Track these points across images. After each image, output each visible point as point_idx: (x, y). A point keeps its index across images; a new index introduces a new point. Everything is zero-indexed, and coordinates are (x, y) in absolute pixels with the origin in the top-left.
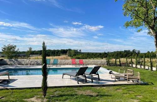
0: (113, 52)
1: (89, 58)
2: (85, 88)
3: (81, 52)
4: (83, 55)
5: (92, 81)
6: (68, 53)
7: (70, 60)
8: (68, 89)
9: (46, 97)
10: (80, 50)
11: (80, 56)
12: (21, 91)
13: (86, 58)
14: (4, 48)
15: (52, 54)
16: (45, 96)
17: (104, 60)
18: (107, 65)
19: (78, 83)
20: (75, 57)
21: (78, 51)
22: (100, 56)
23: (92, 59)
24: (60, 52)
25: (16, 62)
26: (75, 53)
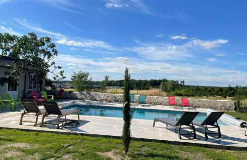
1: (199, 96)
2: (193, 147)
3: (184, 85)
4: (187, 90)
5: (207, 137)
6: (161, 86)
7: (165, 98)
8: (163, 145)
9: (128, 153)
10: (183, 82)
11: (182, 91)
12: (93, 138)
13: (193, 96)
14: (74, 77)
15: (137, 86)
16: (127, 151)
17: (229, 101)
18: (235, 109)
19: (181, 138)
20: (174, 92)
21: (180, 83)
22: (220, 93)
23: (205, 97)
24: (148, 84)
25: (88, 95)
26: (174, 85)
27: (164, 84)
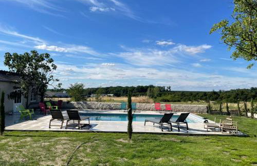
0: (229, 90)
1: (185, 101)
2: (170, 136)
3: (170, 91)
4: (173, 95)
5: (179, 130)
6: (148, 92)
7: (153, 105)
10: (170, 88)
11: (169, 97)
13: (179, 101)
15: (123, 93)
18: (207, 112)
20: (161, 98)
21: (166, 88)
22: (204, 97)
23: (190, 102)
24: (135, 90)
26: (160, 91)
27: (150, 90)
